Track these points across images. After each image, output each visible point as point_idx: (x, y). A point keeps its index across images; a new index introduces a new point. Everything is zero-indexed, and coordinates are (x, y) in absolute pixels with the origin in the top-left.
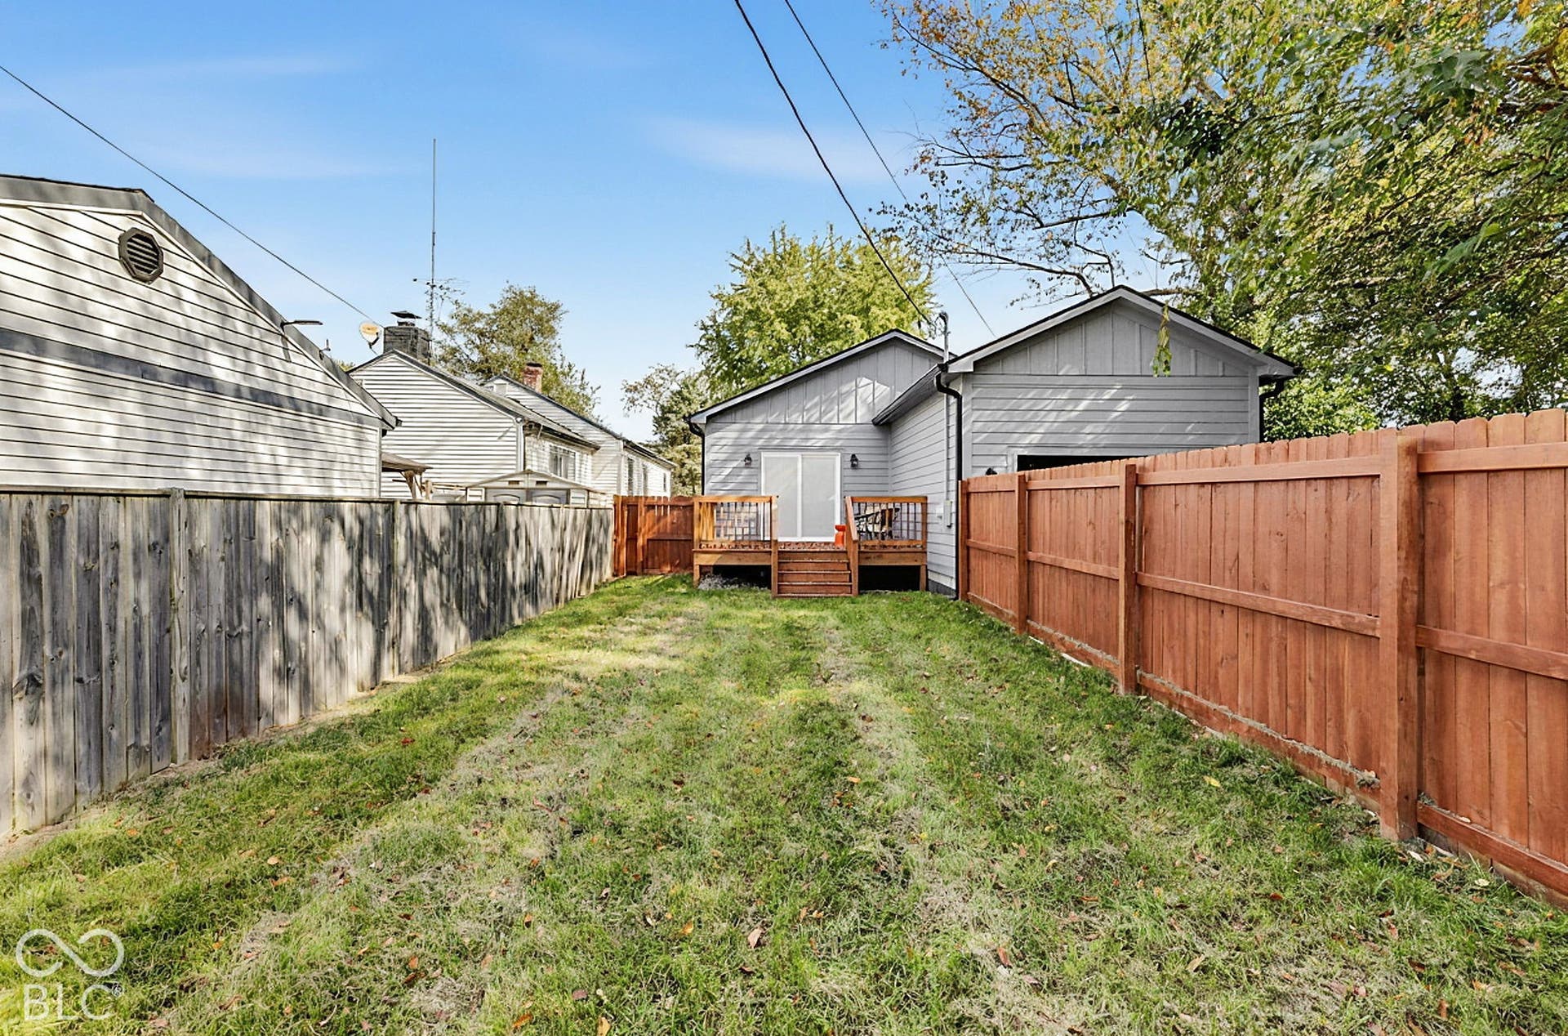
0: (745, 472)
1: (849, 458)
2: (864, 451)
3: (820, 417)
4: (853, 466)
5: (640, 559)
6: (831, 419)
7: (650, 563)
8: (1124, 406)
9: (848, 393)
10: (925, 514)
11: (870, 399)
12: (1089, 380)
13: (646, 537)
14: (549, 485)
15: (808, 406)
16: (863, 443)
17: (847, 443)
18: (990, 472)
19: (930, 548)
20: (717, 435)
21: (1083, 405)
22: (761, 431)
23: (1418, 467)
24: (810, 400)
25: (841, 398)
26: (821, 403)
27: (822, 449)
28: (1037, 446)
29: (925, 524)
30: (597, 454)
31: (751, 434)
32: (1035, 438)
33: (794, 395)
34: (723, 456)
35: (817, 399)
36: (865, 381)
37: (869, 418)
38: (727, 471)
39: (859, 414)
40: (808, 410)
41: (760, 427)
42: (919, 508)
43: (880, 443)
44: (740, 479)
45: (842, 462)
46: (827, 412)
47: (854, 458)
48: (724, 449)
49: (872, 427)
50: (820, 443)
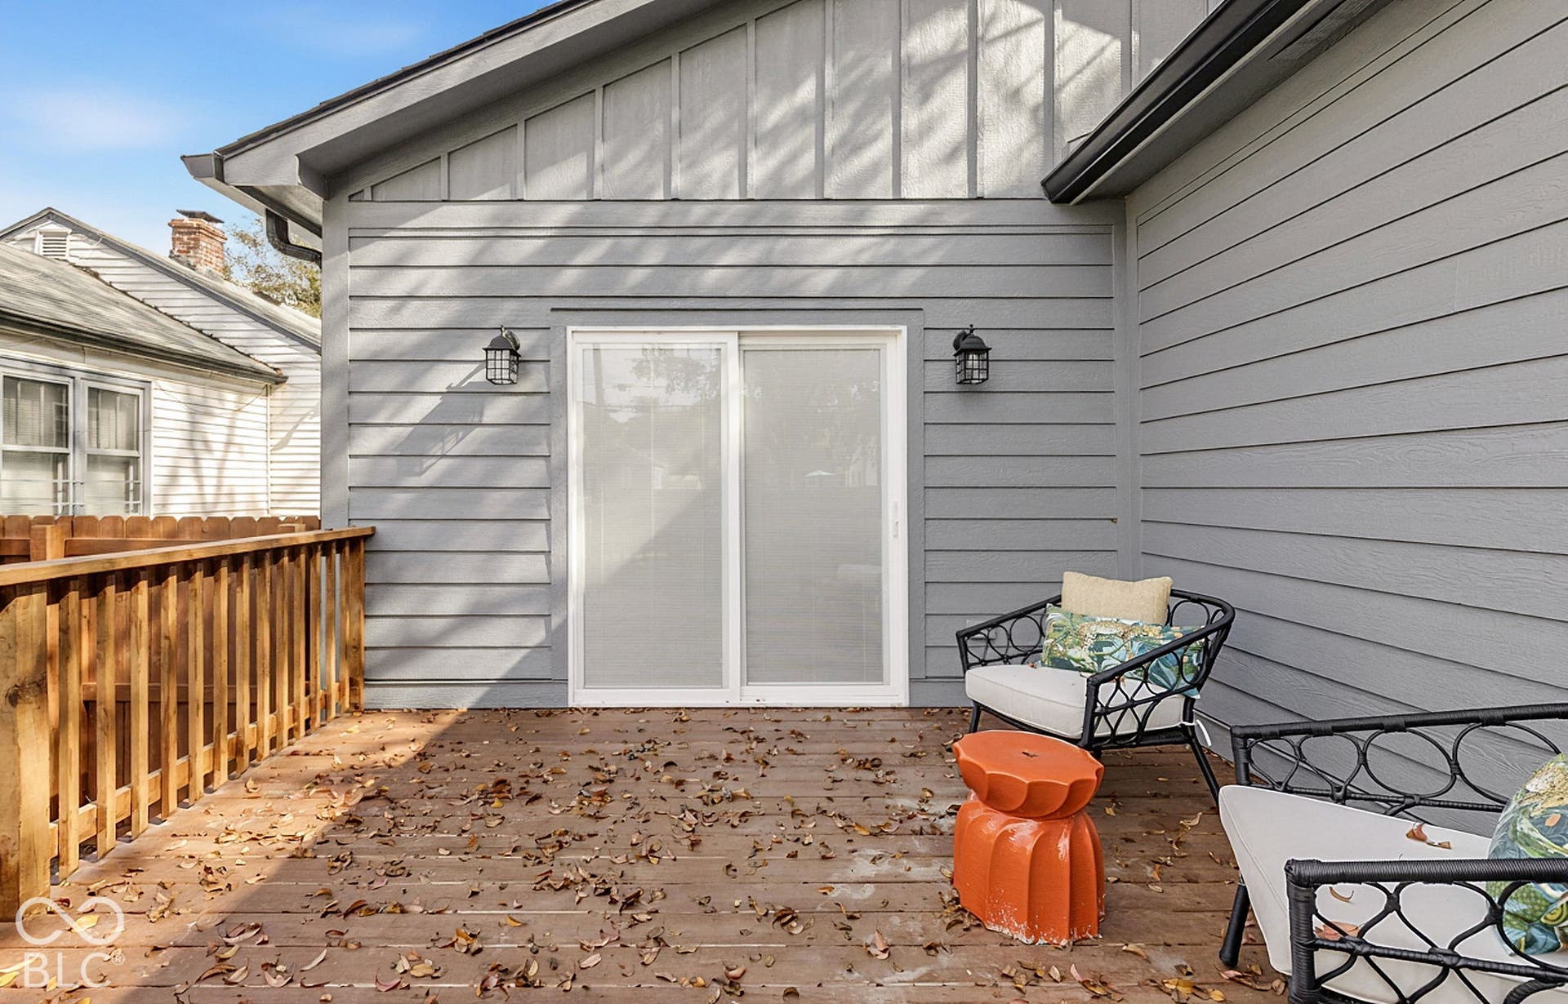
0: (498, 409)
1: (944, 345)
2: (1005, 314)
3: (822, 168)
4: (967, 386)
6: (866, 177)
11: (1036, 91)
15: (768, 117)
16: (1010, 283)
17: (938, 284)
20: (378, 252)
22: (568, 231)
24: (776, 96)
26: (816, 115)
27: (827, 308)
30: (279, 393)
31: (523, 248)
34: (400, 346)
35: (802, 93)
38: (421, 408)
39: (989, 153)
40: (770, 138)
43: (1084, 282)
44: (476, 439)
45: (918, 362)
46: (851, 145)
47: (968, 346)
48: (412, 315)
49: (1048, 211)
50: (820, 283)
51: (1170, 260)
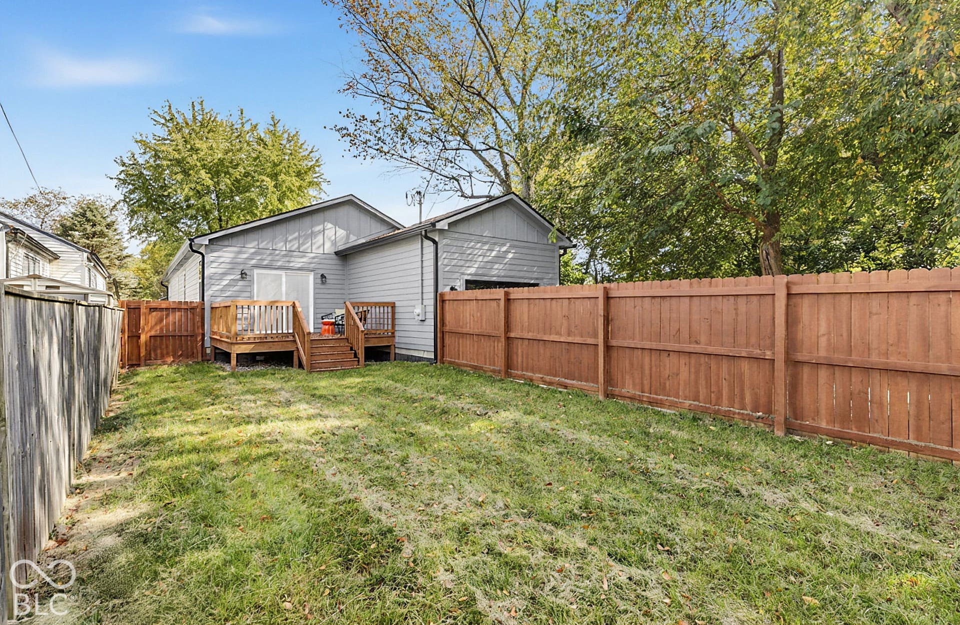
0: (241, 283)
1: (319, 276)
2: (329, 272)
3: (299, 248)
4: (323, 283)
5: (143, 353)
6: (307, 249)
7: (153, 355)
8: (510, 256)
9: (319, 232)
10: (393, 313)
11: (333, 238)
12: (496, 241)
13: (149, 335)
14: (62, 290)
15: (290, 238)
16: (329, 267)
17: (318, 266)
18: (452, 289)
19: (397, 334)
20: (215, 254)
21: (494, 254)
22: (253, 254)
23: (788, 291)
24: (291, 235)
25: (313, 235)
26: (298, 238)
27: (299, 269)
28: (475, 275)
29: (393, 319)
30: (55, 262)
31: (245, 256)
32: (472, 270)
33: (280, 229)
34: (220, 271)
35: (297, 234)
36: (329, 225)
37: (333, 250)
38: (225, 282)
39: (326, 247)
40: (290, 241)
41: (253, 250)
42: (390, 309)
43: (340, 268)
44: (236, 288)
45: (315, 279)
46: (303, 244)
47: (323, 276)
48: (223, 266)
49: (334, 256)
50: (299, 265)
51: (352, 267)
